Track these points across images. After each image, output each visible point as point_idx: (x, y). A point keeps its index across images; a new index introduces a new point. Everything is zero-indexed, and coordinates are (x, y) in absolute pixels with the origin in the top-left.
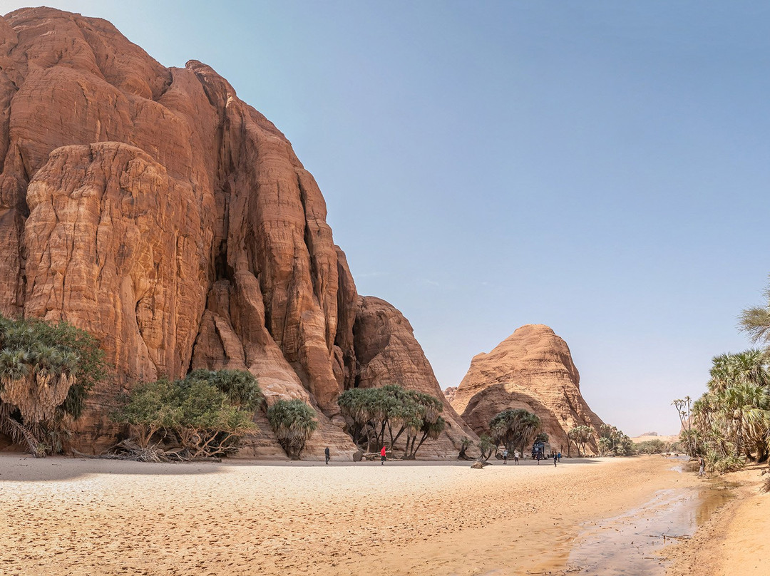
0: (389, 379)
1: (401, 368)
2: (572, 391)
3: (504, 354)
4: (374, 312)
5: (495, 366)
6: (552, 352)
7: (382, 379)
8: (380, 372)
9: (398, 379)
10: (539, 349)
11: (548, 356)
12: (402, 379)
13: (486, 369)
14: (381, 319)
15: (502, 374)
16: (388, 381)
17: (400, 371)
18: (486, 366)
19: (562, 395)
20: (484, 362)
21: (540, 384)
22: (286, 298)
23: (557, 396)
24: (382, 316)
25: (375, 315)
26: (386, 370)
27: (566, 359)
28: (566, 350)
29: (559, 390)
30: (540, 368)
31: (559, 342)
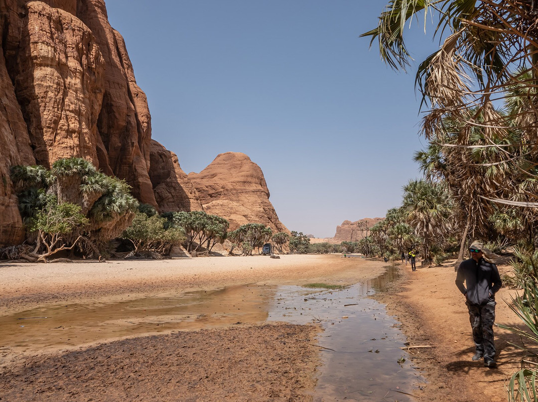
0: (173, 202)
1: (181, 195)
2: (268, 206)
3: (214, 175)
4: (156, 152)
5: (207, 185)
6: (252, 176)
7: (168, 202)
8: (166, 197)
9: (181, 203)
10: (243, 173)
11: (249, 179)
12: (184, 203)
13: (199, 186)
14: (161, 157)
15: (213, 191)
16: (173, 203)
17: (182, 197)
18: (199, 184)
19: (262, 209)
20: (198, 181)
21: (246, 200)
22: (120, 145)
23: (259, 209)
24: (163, 156)
25: (157, 155)
26: (170, 196)
27: (262, 181)
28: (260, 174)
29: (260, 205)
30: (244, 188)
31: (256, 168)
